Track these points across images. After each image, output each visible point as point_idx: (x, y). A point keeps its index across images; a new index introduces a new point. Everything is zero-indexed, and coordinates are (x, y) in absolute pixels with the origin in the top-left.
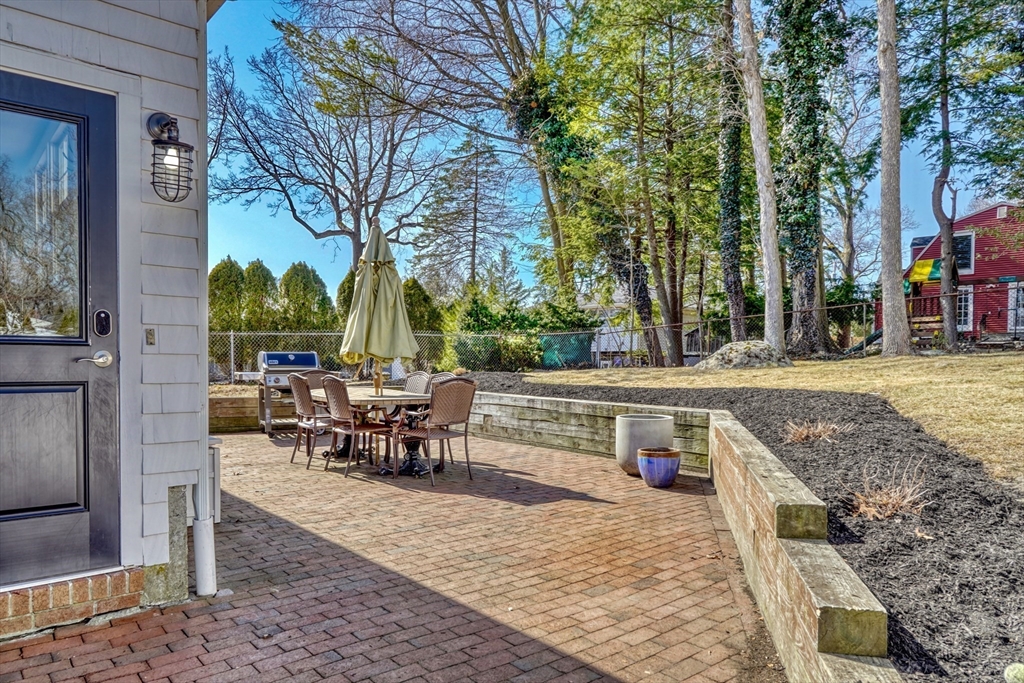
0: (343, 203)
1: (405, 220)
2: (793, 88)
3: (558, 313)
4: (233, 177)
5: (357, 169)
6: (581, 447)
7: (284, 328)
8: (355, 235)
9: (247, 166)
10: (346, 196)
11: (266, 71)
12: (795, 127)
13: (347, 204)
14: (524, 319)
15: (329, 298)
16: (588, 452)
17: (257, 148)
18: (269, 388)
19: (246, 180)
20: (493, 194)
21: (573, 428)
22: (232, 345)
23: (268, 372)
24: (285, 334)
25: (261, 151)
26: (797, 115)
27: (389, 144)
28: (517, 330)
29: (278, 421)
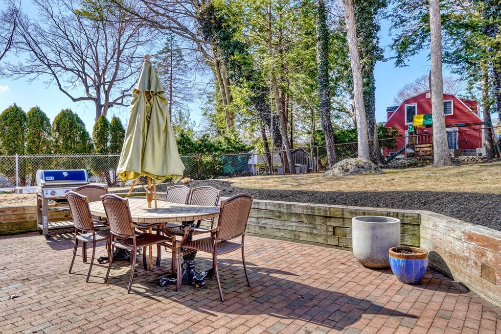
0: (90, 82)
1: (126, 93)
2: (360, 18)
3: (231, 142)
4: (21, 65)
5: (98, 63)
6: (300, 239)
7: (55, 152)
8: (97, 100)
9: (30, 59)
10: (91, 78)
11: (42, 4)
12: (364, 39)
13: (92, 83)
14: (212, 146)
15: (88, 133)
16: (308, 242)
17: (36, 48)
18: (46, 199)
19: (29, 67)
20: (181, 77)
21: (294, 224)
22: (17, 164)
23: (45, 186)
24: (57, 156)
25: (39, 50)
26: (364, 33)
27: (117, 50)
28: (207, 153)
29: (54, 224)
